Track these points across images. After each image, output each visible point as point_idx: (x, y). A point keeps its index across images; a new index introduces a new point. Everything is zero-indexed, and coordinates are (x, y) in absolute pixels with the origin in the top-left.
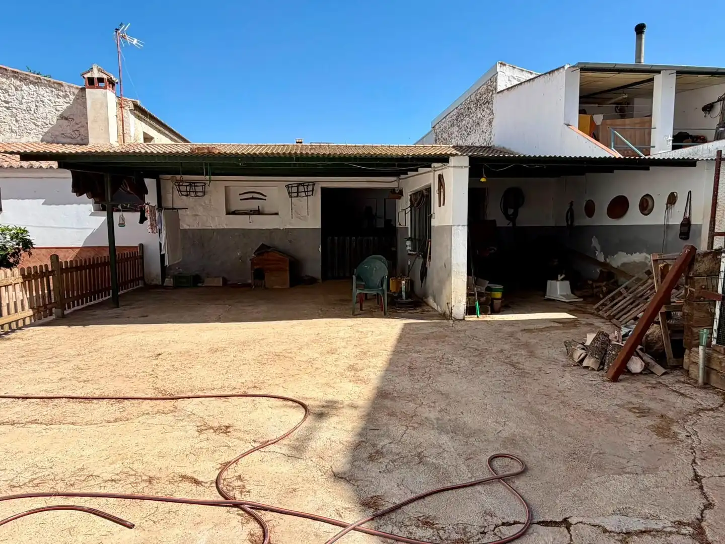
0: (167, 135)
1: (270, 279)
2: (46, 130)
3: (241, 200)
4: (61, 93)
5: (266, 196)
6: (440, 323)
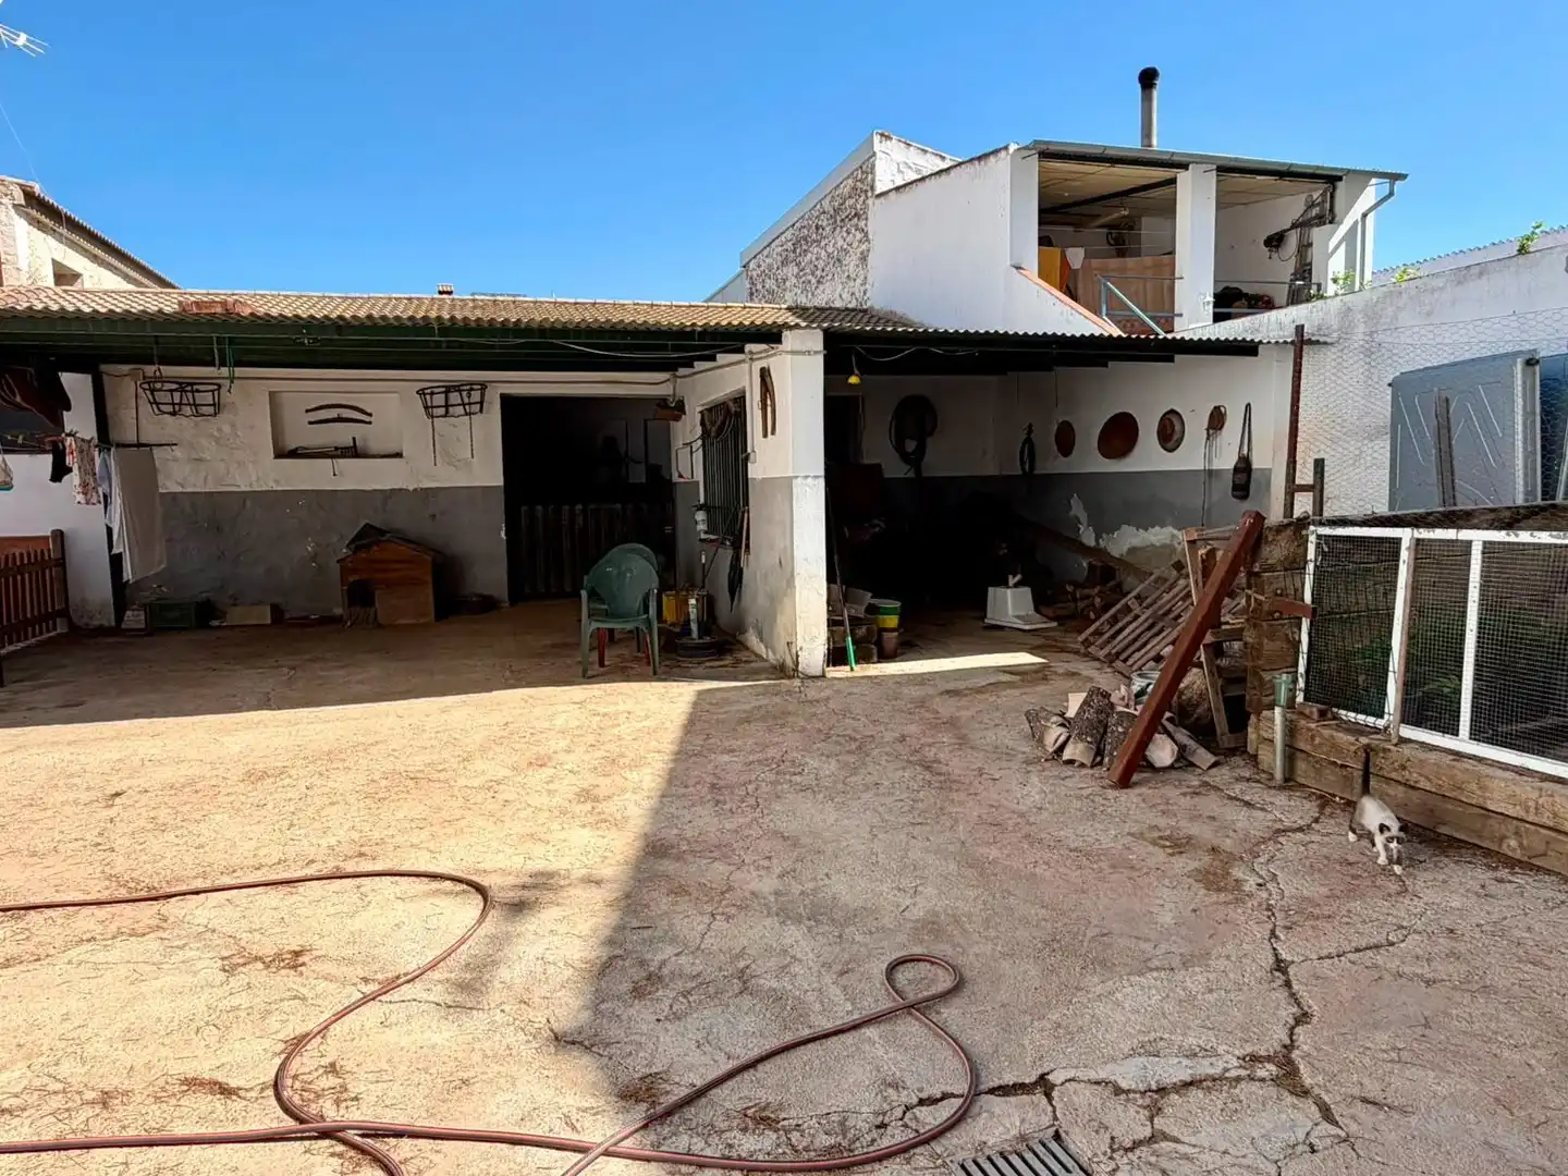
3: (311, 423)
5: (370, 415)
6: (774, 685)
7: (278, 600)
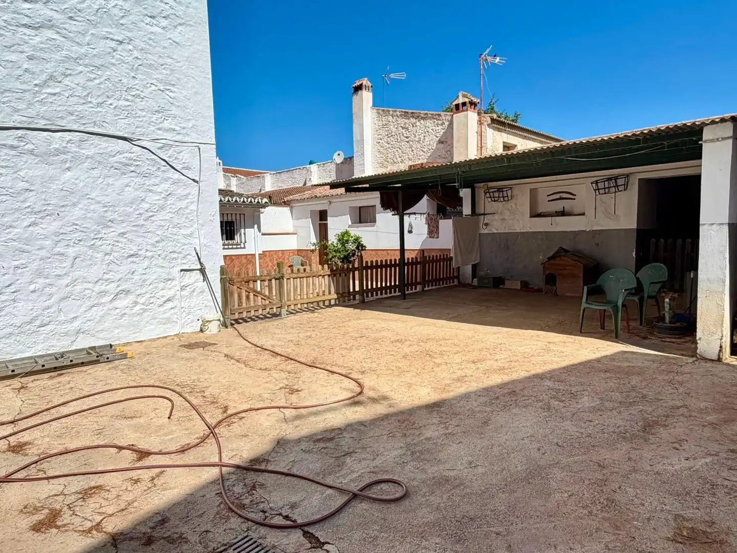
0: (535, 139)
1: (562, 286)
2: (429, 154)
3: (549, 201)
4: (440, 122)
5: (575, 195)
7: (526, 279)
